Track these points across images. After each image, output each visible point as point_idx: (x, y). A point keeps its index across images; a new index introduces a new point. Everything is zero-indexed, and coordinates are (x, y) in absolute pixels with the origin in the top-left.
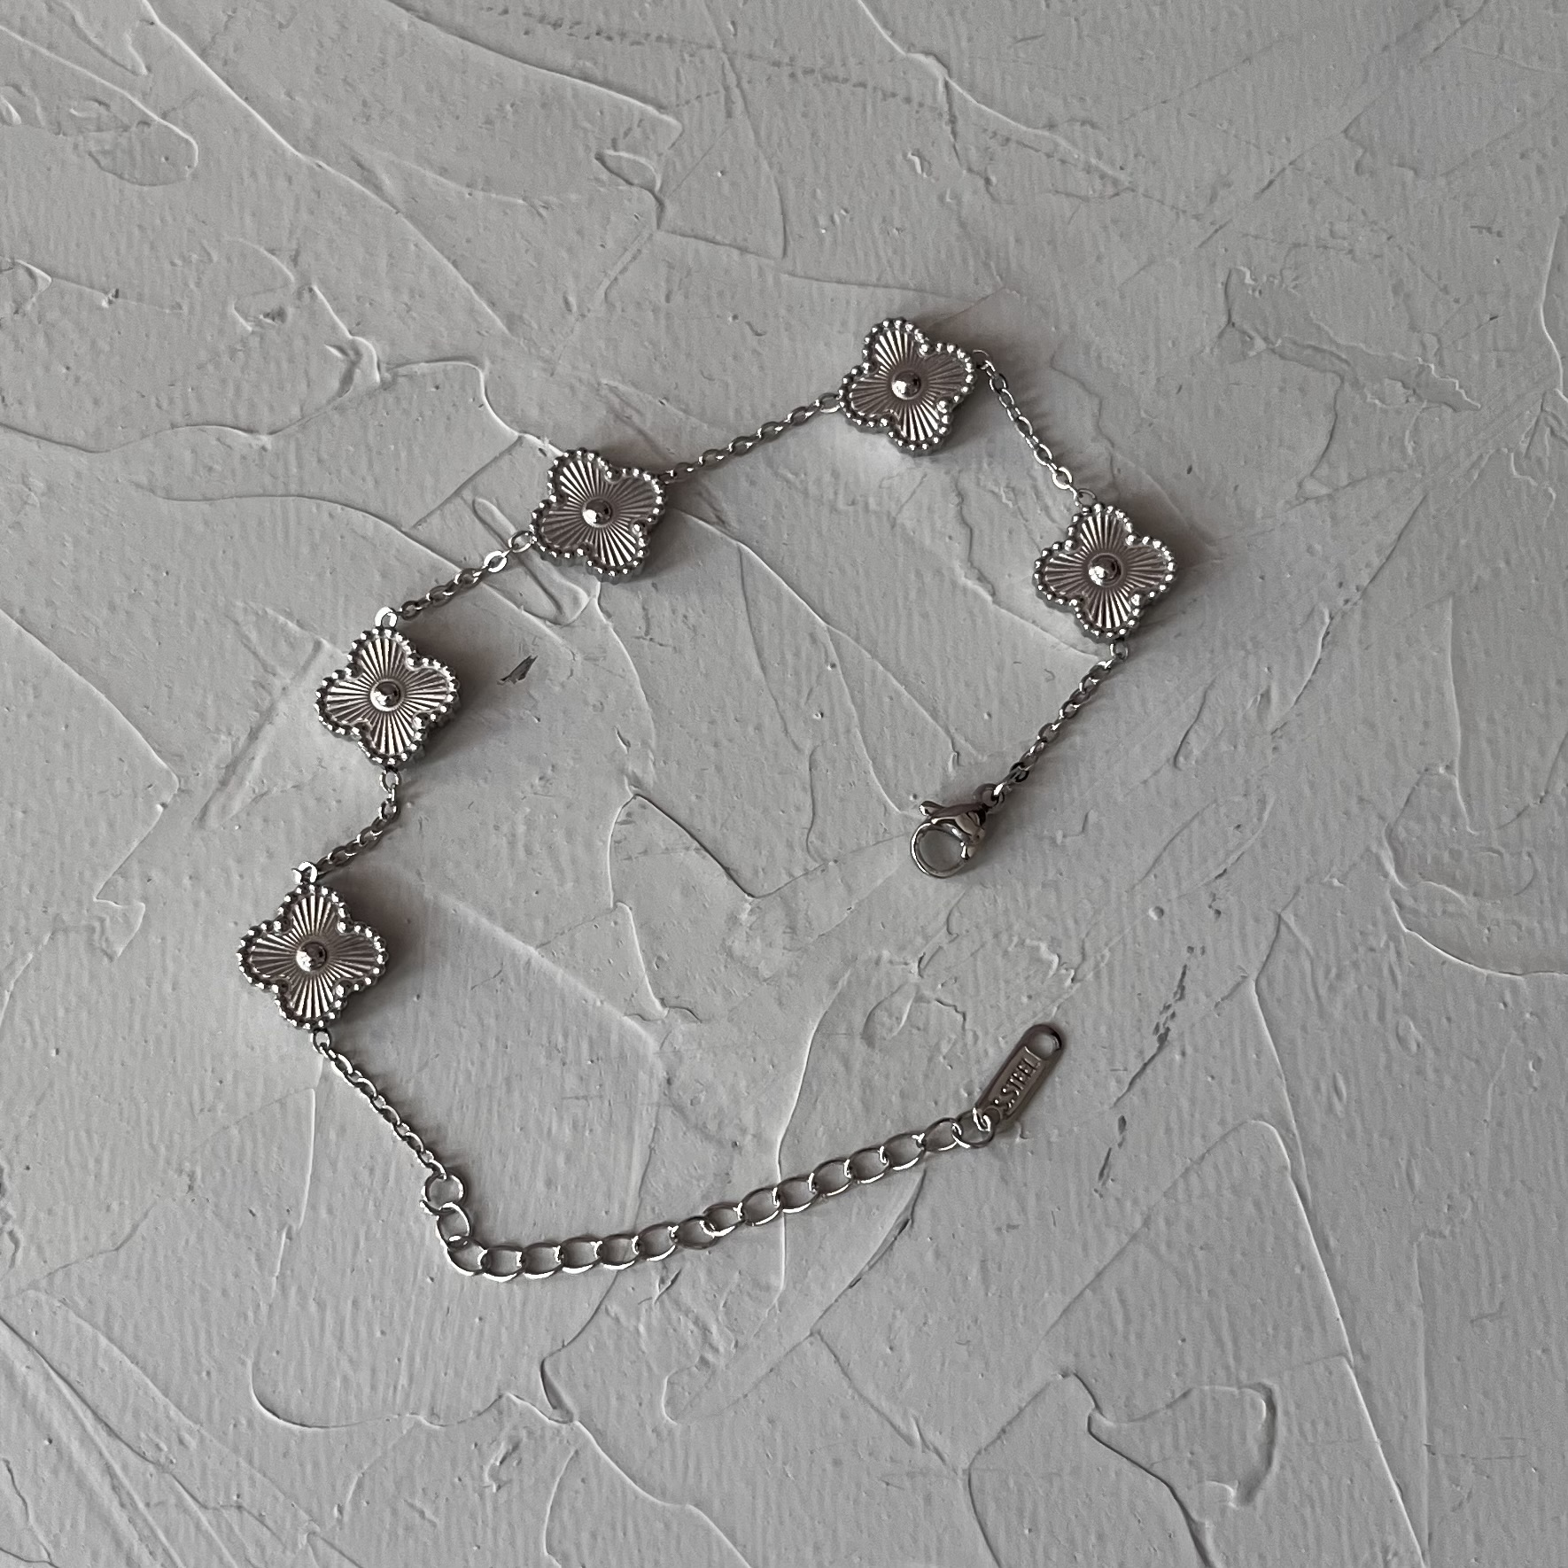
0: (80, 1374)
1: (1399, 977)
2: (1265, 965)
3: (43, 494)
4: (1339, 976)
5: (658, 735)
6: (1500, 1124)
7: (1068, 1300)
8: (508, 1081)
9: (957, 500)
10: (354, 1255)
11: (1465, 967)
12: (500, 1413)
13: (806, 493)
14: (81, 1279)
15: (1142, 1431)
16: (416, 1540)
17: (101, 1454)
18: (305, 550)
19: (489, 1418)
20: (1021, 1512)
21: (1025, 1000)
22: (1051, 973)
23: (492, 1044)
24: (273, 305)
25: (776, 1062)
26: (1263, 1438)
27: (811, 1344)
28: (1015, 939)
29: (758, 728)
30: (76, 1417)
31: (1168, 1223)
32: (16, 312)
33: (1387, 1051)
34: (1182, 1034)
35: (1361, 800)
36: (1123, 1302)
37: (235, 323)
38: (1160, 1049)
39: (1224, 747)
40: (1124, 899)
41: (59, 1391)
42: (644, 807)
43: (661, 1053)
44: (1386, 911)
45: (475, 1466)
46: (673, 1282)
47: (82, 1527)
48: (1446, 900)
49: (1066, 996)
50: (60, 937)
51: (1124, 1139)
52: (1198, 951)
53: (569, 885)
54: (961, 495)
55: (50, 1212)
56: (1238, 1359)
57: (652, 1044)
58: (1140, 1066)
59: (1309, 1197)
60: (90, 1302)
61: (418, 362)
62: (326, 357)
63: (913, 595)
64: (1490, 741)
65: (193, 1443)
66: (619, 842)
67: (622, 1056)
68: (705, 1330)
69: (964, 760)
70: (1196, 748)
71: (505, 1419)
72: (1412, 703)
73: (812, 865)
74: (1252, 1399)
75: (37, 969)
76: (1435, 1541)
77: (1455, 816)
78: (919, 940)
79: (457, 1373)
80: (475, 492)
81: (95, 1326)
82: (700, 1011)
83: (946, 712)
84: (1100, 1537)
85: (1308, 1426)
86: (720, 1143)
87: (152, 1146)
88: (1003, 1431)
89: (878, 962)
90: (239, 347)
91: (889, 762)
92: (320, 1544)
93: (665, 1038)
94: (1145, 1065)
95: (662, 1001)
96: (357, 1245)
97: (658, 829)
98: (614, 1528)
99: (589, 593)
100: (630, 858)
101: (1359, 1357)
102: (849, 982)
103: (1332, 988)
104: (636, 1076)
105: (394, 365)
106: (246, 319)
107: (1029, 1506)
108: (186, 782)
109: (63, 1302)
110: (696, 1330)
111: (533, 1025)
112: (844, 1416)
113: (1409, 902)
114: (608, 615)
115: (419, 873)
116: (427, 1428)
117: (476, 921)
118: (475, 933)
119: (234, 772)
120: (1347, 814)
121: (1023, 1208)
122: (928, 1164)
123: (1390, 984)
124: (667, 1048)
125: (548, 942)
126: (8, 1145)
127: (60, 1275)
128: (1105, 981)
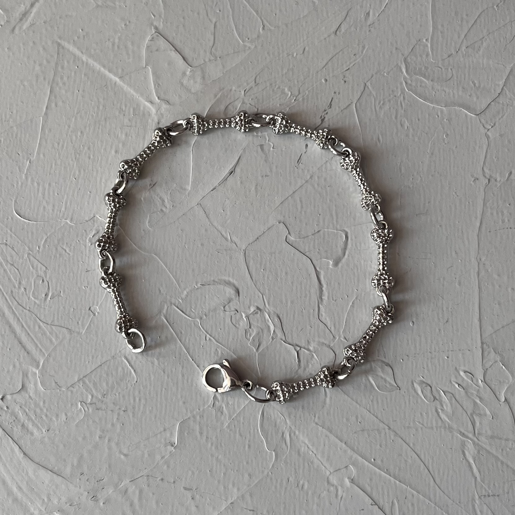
1: (403, 106)
2: (359, 99)
4: (383, 104)
5: (165, 13)
6: (432, 154)
7: (283, 199)
8: (105, 119)
10: (51, 170)
11: (425, 103)
12: (94, 221)
15: (303, 242)
16: (63, 259)
19: (90, 223)
20: (261, 264)
21: (278, 105)
22: (288, 98)
23: (101, 107)
26: (343, 246)
27: (197, 207)
29: (198, 14)
31: (318, 177)
33: (397, 129)
34: (329, 119)
35: (396, 49)
36: (301, 201)
38: (322, 123)
39: (353, 29)
40: (315, 75)
42: (158, 36)
43: (156, 114)
44: (401, 84)
45: (84, 237)
46: (154, 185)
48: (422, 82)
49: (292, 105)
51: (306, 151)
52: (337, 93)
53: (131, 60)
56: (337, 221)
57: (153, 110)
64: (441, 32)
66: (148, 47)
67: (144, 114)
68: (163, 201)
69: (266, 28)
70: (343, 28)
71: (95, 223)
72: (417, 19)
73: (212, 58)
74: (341, 234)
76: (397, 283)
77: (427, 55)
78: (245, 84)
79: (81, 208)
82: (170, 102)
83: (261, 13)
84: (286, 273)
85: (358, 244)
88: (258, 238)
89: (231, 90)
91: (241, 27)
92: (32, 258)
93: (158, 109)
94: (316, 128)
95: (158, 98)
96: (52, 166)
97: (162, 43)
102: (221, 96)
103: (380, 108)
104: (148, 120)
107: (264, 262)
108: (9, 19)
110: (160, 201)
111: (115, 102)
112: (206, 230)
113: (409, 82)
115: (82, 52)
116: (70, 224)
117: (100, 69)
118: (99, 72)
119: (25, 17)
120: (391, 52)
121: (271, 171)
122: (241, 155)
123: (400, 107)
124: (159, 113)
125: (123, 77)
128: (306, 101)
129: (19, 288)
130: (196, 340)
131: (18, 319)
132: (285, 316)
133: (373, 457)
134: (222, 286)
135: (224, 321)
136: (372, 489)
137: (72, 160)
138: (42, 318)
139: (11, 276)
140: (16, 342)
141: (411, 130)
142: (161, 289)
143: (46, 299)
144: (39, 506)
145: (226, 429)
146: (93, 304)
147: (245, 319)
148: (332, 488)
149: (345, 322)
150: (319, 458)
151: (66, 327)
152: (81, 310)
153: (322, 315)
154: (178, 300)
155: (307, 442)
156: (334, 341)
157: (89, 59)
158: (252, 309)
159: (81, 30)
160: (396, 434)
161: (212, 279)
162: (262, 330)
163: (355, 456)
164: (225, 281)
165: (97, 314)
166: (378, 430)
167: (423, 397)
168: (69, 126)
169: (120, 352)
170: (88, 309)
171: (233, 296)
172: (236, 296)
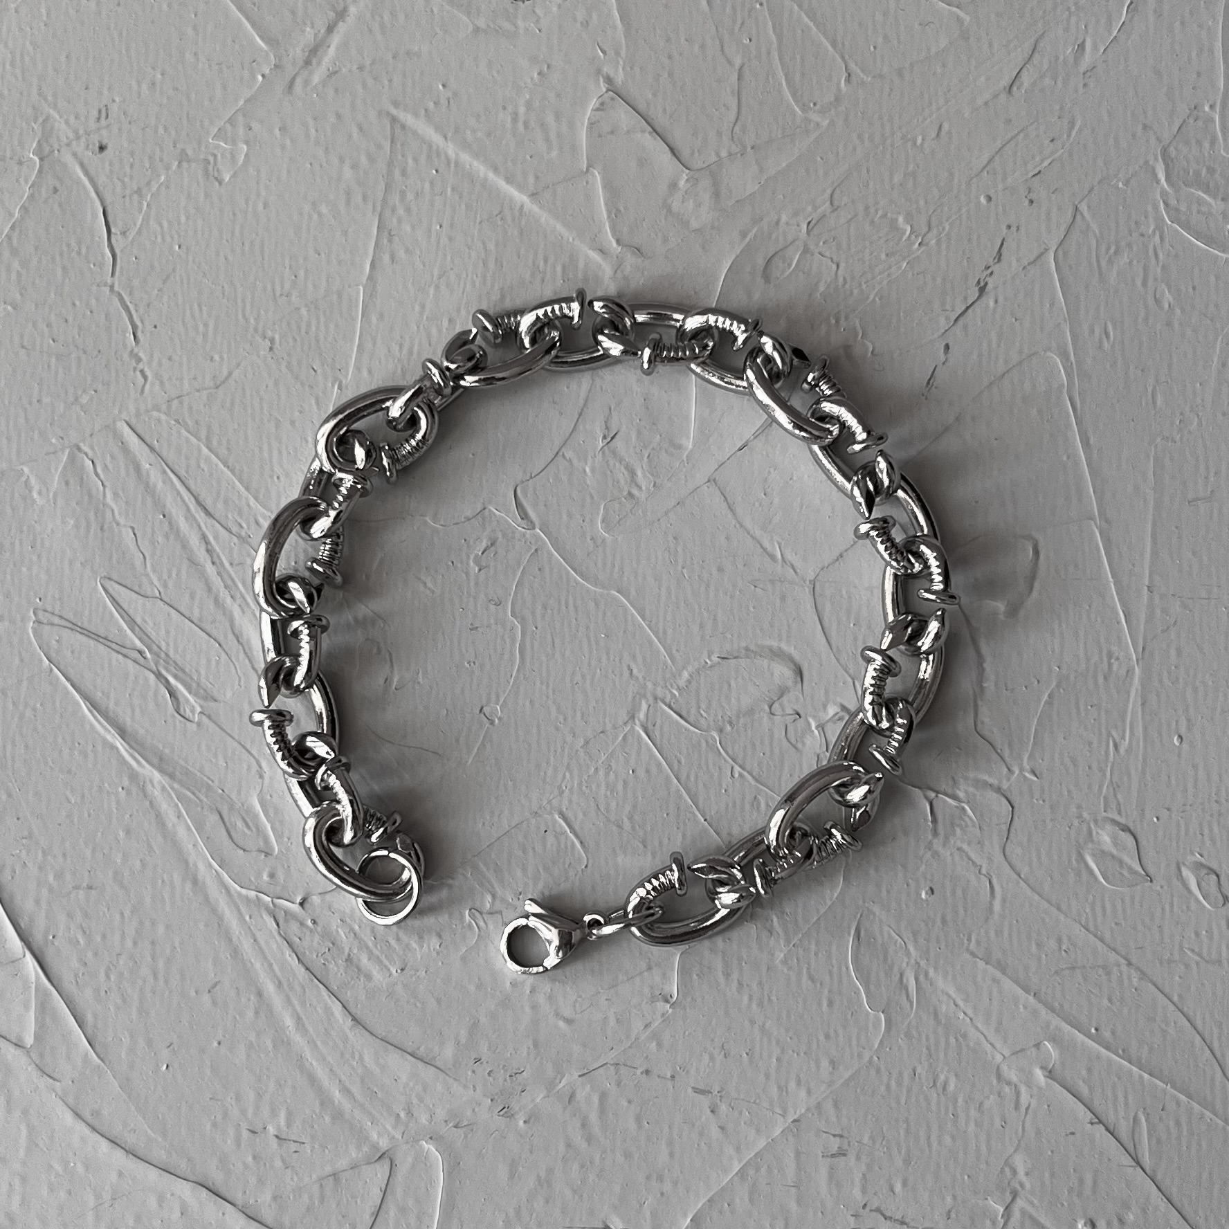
0: (187, 472)
1: (1161, 256)
2: (1062, 241)
4: (1116, 253)
5: (627, 47)
6: (1224, 365)
8: (502, 290)
11: (1210, 252)
14: (190, 408)
16: (420, 600)
17: (200, 527)
19: (475, 522)
20: (849, 612)
21: (883, 256)
22: (905, 238)
23: (492, 265)
25: (697, 288)
26: (1028, 570)
27: (708, 487)
28: (880, 213)
29: (702, 47)
30: (183, 501)
31: (974, 419)
33: (1146, 307)
34: (995, 288)
35: (1145, 127)
38: (980, 296)
39: (1047, 81)
40: (963, 186)
41: (172, 482)
42: (612, 99)
43: (613, 277)
44: (1156, 208)
45: (464, 556)
46: (612, 438)
47: (184, 573)
48: (1200, 202)
49: (914, 256)
50: (185, 164)
51: (947, 359)
52: (1014, 229)
53: (554, 154)
55: (170, 359)
56: (1015, 517)
57: (608, 271)
58: (963, 308)
59: (1079, 406)
60: (197, 422)
65: (265, 523)
66: (593, 124)
67: (586, 279)
68: (633, 473)
69: (853, 78)
70: (1026, 80)
71: (487, 523)
72: (1190, 57)
73: (735, 149)
74: (1024, 545)
75: (167, 187)
76: (1147, 652)
77: (1213, 142)
78: (809, 209)
79: (454, 491)
81: (199, 439)
82: (644, 250)
83: (843, 44)
85: (1062, 568)
87: (244, 316)
88: (841, 556)
89: (777, 223)
91: (798, 78)
92: (351, 600)
93: (618, 267)
94: (968, 308)
95: (618, 242)
97: (623, 116)
98: (559, 603)
100: (600, 136)
101: (1104, 524)
102: (755, 236)
103: (1110, 262)
107: (856, 608)
108: (280, 60)
109: (177, 421)
110: (626, 473)
111: (522, 252)
112: (728, 539)
113: (1173, 202)
115: (446, 138)
116: (431, 525)
117: (485, 174)
118: (484, 183)
119: (315, 55)
120: (1134, 136)
121: (869, 405)
123: (1153, 260)
124: (619, 275)
125: (537, 194)
126: (141, 311)
127: (175, 402)
128: (944, 246)
130: (711, 777)
133: (1094, 1024)
134: (766, 661)
135: (772, 736)
136: (1091, 1089)
138: (379, 731)
141: (1178, 311)
142: (633, 666)
143: (385, 690)
144: (389, 1127)
145: (780, 966)
146: (489, 700)
147: (816, 732)
148: (1007, 1089)
149: (1034, 738)
150: (979, 1025)
151: (431, 749)
152: (462, 712)
153: (983, 722)
154: (670, 692)
155: (952, 992)
156: (1009, 779)
157: (460, 153)
158: (831, 710)
159: (441, 87)
160: (1143, 975)
161: (743, 644)
163: (1056, 1021)
164: (771, 649)
165: (497, 721)
166: (1104, 967)
167: (1201, 898)
168: (423, 307)
169: (549, 802)
170: (478, 712)
171: (790, 683)
172: (796, 683)
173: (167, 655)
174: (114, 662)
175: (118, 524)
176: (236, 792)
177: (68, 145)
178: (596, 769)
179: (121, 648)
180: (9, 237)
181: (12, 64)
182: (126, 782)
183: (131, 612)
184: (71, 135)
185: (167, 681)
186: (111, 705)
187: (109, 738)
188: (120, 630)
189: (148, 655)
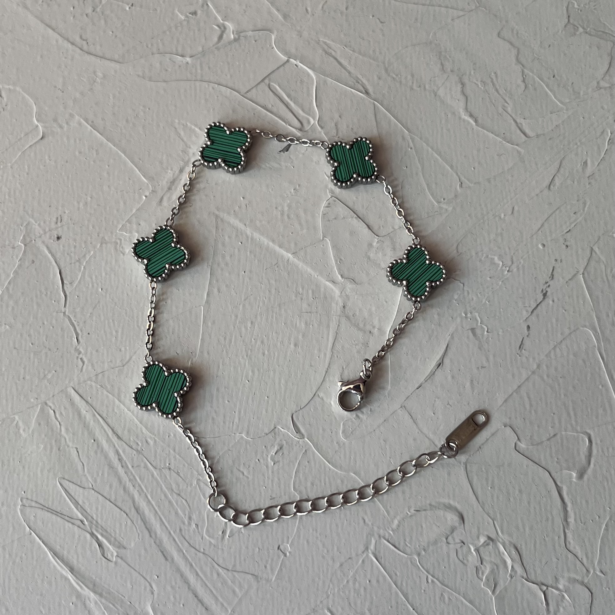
0: (107, 415)
2: (586, 267)
3: (101, 79)
7: (506, 397)
8: (279, 305)
9: (461, 86)
10: (217, 371)
12: (275, 434)
13: (401, 82)
14: (109, 377)
15: (537, 450)
16: (241, 483)
17: (114, 446)
18: (203, 101)
19: (270, 436)
20: (487, 479)
21: (488, 279)
22: (499, 268)
23: (273, 291)
24: (192, 9)
25: (387, 300)
26: (587, 453)
27: (401, 411)
30: (105, 431)
31: (547, 366)
32: (93, 11)
34: (552, 294)
36: (529, 398)
37: (177, 16)
38: (544, 298)
39: (569, 182)
40: (529, 240)
41: (98, 421)
42: (335, 201)
43: (341, 296)
45: (265, 455)
47: (106, 475)
49: (506, 278)
50: (104, 245)
51: (529, 334)
52: (559, 261)
53: (305, 231)
54: (463, 84)
55: (97, 351)
56: (576, 422)
57: (337, 292)
58: (535, 305)
60: (112, 386)
61: (248, 31)
62: (212, 29)
63: (443, 122)
65: (151, 442)
66: (325, 214)
67: (325, 298)
69: (464, 185)
70: (557, 182)
71: (277, 437)
74: (582, 437)
75: (95, 258)
78: (446, 254)
79: (258, 418)
80: (270, 80)
81: (113, 395)
82: (357, 280)
83: (457, 167)
84: (520, 491)
85: (605, 449)
86: (365, 332)
87: (138, 326)
88: (480, 448)
90: (179, 25)
91: (434, 186)
92: (201, 485)
93: (342, 290)
94: (538, 305)
95: (342, 276)
96: (219, 367)
97: (341, 210)
98: (320, 481)
99: (314, 119)
100: (329, 221)
103: (613, 277)
104: (331, 304)
105: (239, 33)
106: (182, 15)
107: (490, 478)
108: (155, 188)
109: (101, 386)
111: (290, 284)
112: (415, 440)
114: (322, 128)
115: (245, 225)
116: (245, 439)
117: (268, 244)
118: (267, 248)
119: (173, 184)
121: (488, 360)
122: (449, 342)
124: (343, 294)
125: (296, 252)
126: (81, 325)
127: (100, 376)
128: (521, 272)
129: (190, 524)
130: (415, 583)
131: (191, 565)
132: (523, 547)
134: (442, 512)
135: (449, 556)
137: (243, 357)
138: (221, 562)
139: (179, 510)
140: (191, 595)
142: (365, 517)
143: (223, 538)
146: (283, 542)
147: (474, 553)
149: (600, 551)
151: (251, 573)
152: (268, 549)
153: (570, 543)
154: (388, 532)
156: (588, 576)
157: (254, 233)
158: (482, 540)
159: (242, 199)
161: (428, 502)
162: (497, 566)
164: (445, 505)
165: (288, 554)
169: (321, 602)
170: (277, 549)
171: (457, 524)
172: (460, 524)
173: (97, 522)
174: (67, 527)
175: (68, 446)
176: (138, 603)
177: (40, 237)
178: (348, 582)
179: (70, 519)
180: (7, 288)
181: (9, 196)
182: (74, 599)
183: (76, 498)
184: (42, 232)
185: (97, 538)
186: (65, 553)
187: (64, 573)
188: (70, 508)
189: (86, 523)
